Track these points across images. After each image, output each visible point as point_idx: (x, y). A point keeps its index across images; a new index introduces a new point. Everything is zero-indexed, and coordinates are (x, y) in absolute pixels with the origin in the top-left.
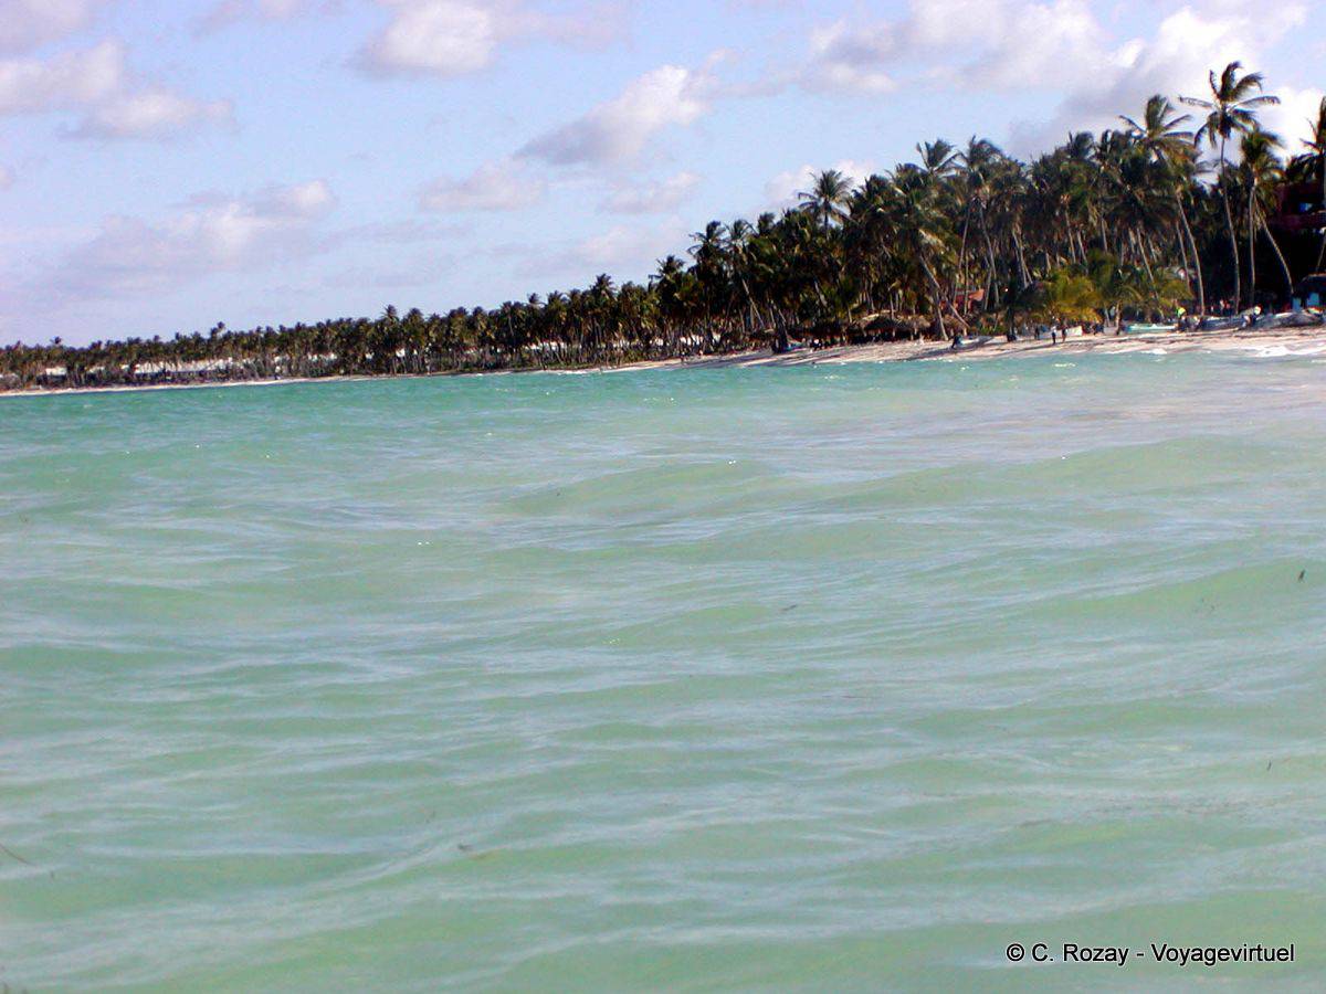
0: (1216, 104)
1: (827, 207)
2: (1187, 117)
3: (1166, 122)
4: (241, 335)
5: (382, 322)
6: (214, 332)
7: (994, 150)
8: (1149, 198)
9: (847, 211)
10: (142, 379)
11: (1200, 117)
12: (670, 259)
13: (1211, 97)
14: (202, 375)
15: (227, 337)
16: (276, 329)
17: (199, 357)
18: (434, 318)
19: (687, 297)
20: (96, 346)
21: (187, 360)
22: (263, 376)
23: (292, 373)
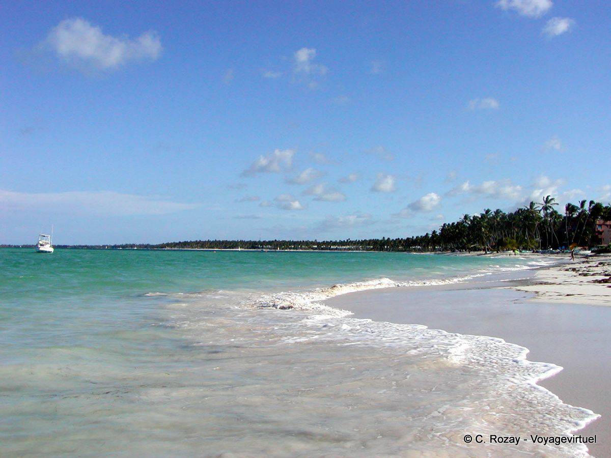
0: (544, 204)
1: (466, 222)
2: (539, 207)
3: (534, 207)
4: (353, 242)
5: (382, 240)
6: (347, 240)
7: (501, 211)
8: (528, 223)
9: (470, 223)
10: (332, 249)
11: (541, 207)
12: (434, 231)
13: (543, 202)
14: (345, 249)
15: (350, 241)
16: (361, 240)
17: (344, 246)
18: (393, 240)
19: (437, 239)
20: (324, 242)
21: (342, 246)
22: (357, 250)
23: (363, 250)
